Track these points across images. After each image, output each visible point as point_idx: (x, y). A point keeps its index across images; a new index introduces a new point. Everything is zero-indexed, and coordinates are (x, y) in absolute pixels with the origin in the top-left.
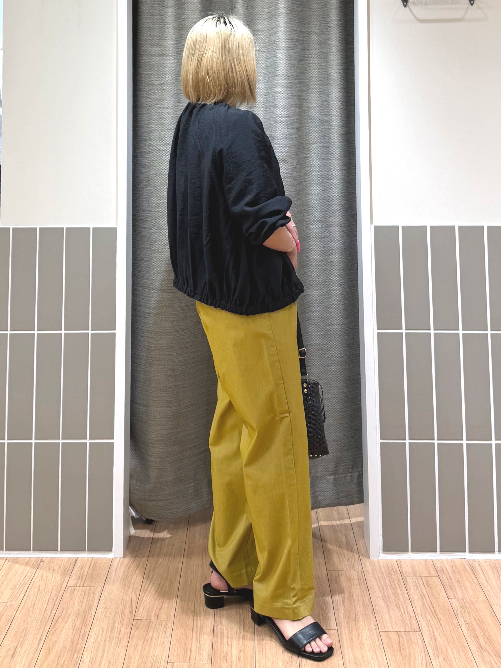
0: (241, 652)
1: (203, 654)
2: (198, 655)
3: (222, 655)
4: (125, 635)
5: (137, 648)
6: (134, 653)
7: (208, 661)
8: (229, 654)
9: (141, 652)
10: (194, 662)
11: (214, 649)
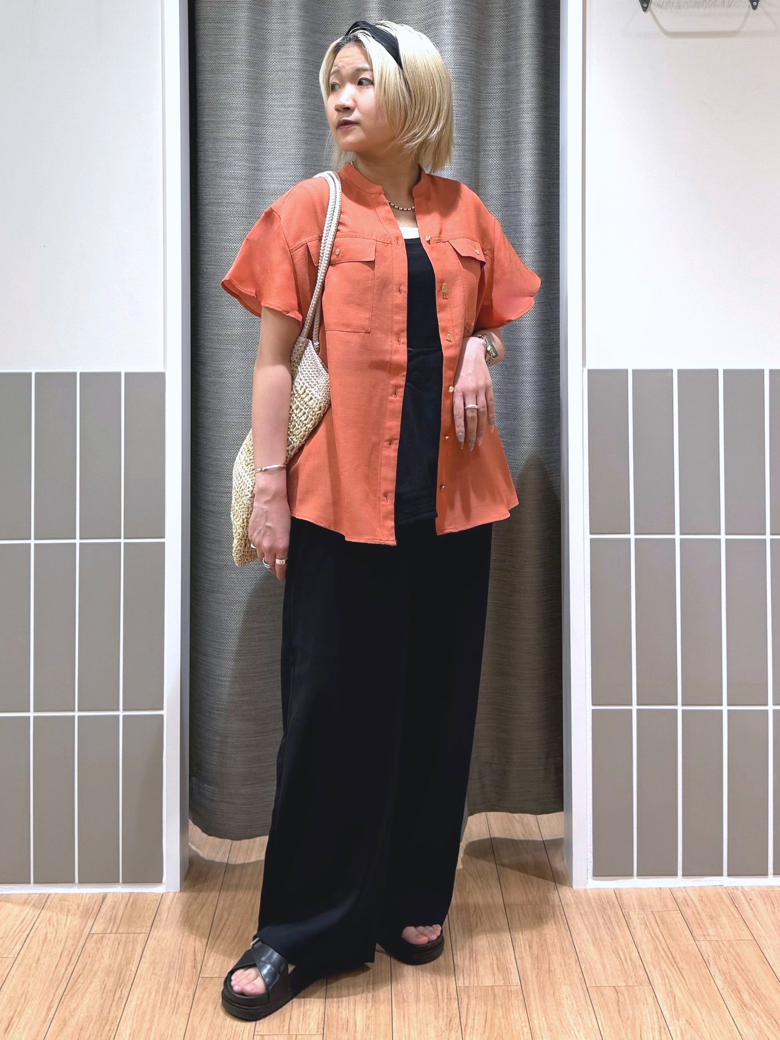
0: (370, 1019)
1: (309, 1023)
2: (303, 1024)
3: (340, 1023)
4: (186, 999)
5: (205, 1016)
6: (200, 1022)
7: (318, 1032)
8: (351, 1022)
9: (212, 1021)
10: (296, 1034)
11: (328, 1016)
